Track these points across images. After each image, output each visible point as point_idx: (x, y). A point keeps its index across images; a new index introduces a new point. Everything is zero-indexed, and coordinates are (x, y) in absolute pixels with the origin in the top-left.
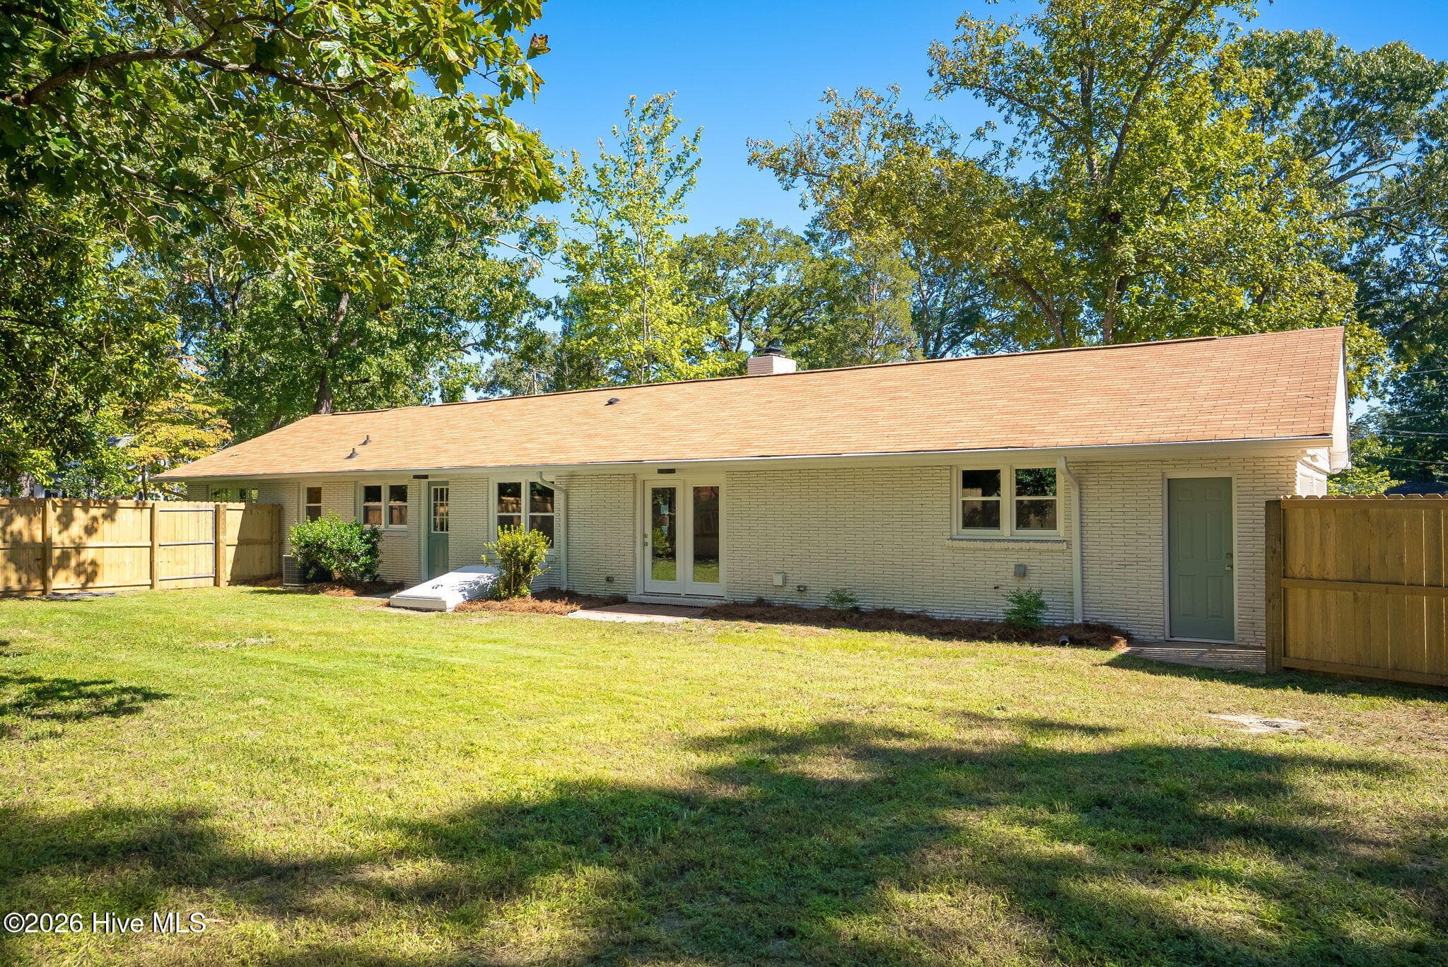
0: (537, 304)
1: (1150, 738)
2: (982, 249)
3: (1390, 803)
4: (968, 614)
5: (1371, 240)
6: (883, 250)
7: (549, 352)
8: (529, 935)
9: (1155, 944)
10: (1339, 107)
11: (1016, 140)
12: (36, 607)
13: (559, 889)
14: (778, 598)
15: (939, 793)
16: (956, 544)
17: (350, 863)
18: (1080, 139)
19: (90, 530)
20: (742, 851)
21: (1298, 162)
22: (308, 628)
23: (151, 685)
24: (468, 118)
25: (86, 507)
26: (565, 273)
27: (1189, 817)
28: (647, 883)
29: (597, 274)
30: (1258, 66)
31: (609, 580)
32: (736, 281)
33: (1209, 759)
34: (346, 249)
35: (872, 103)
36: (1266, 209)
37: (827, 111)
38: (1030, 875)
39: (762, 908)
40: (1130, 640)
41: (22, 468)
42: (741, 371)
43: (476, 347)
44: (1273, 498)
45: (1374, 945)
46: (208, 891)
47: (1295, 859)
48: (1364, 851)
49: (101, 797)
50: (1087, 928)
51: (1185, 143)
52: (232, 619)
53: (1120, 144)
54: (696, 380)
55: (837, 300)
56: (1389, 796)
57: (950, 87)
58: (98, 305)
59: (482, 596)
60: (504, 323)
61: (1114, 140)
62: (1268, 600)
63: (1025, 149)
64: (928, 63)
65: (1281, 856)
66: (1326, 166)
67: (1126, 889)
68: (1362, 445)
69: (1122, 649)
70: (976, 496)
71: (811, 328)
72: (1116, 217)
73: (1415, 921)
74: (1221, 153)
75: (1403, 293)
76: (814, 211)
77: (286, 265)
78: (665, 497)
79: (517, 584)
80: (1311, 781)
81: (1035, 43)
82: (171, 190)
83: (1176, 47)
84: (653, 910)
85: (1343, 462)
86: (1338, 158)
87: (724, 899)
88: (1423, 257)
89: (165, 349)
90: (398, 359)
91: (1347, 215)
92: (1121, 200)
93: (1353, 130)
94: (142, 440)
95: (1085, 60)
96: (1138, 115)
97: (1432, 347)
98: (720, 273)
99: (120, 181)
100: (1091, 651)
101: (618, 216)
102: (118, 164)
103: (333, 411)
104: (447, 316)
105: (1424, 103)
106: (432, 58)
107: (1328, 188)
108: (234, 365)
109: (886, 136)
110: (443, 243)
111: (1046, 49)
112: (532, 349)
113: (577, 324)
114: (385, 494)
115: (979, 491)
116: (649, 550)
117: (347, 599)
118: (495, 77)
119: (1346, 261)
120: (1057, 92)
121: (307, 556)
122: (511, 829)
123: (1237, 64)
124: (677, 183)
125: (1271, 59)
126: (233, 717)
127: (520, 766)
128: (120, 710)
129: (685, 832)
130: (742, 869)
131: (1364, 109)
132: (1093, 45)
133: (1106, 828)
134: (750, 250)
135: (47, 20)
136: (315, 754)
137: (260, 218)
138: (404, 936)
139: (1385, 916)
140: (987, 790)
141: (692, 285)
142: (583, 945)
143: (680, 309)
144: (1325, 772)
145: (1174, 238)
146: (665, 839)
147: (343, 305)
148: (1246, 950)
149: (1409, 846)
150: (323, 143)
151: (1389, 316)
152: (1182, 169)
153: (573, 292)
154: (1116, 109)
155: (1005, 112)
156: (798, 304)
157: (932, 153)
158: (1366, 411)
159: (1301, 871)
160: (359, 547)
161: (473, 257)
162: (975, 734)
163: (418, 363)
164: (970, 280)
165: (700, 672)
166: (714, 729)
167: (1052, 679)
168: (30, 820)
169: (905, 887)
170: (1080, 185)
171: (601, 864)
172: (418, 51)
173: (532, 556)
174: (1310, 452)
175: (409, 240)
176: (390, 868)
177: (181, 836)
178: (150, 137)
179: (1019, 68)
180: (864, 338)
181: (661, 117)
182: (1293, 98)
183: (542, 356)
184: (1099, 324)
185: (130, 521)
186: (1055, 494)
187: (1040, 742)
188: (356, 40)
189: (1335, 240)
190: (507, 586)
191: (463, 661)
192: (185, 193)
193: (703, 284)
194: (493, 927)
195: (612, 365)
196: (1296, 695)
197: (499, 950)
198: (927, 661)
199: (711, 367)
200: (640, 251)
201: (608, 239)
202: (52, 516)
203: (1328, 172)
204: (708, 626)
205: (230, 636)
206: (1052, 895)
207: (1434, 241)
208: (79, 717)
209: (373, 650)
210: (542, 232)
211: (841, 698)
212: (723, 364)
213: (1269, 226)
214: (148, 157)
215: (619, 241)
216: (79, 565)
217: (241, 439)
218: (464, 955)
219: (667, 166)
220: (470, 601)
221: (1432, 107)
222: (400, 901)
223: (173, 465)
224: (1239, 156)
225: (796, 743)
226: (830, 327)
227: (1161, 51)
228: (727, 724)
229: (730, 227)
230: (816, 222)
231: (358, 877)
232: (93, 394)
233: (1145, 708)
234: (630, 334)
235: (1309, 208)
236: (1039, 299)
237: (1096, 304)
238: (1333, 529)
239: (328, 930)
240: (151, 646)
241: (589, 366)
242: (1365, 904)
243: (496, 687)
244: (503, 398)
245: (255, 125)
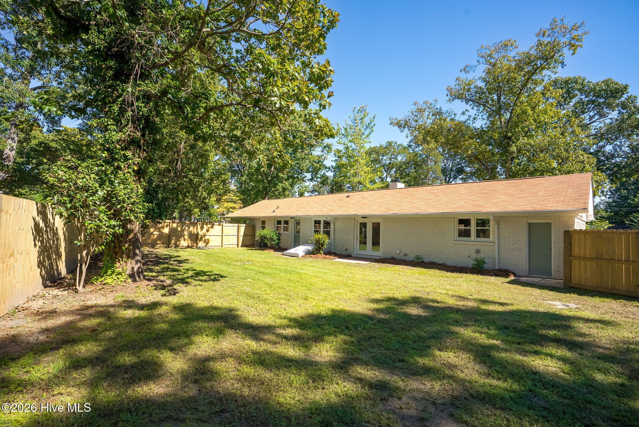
0: (326, 168)
1: (522, 307)
2: (464, 149)
3: (611, 334)
4: (460, 265)
5: (601, 144)
6: (432, 150)
7: (329, 181)
8: (324, 353)
9: (525, 375)
10: (588, 101)
11: (475, 115)
12: (195, 251)
13: (333, 341)
14: (398, 257)
15: (451, 321)
16: (456, 242)
17: (274, 327)
18: (497, 114)
19: (208, 231)
20: (388, 334)
21: (574, 119)
22: (262, 260)
23: (223, 274)
24: (310, 116)
25: (207, 225)
26: (335, 158)
27: (537, 335)
28: (359, 342)
29: (344, 159)
30: (558, 88)
31: (346, 250)
32: (386, 160)
33: (544, 316)
34: (275, 154)
35: (429, 105)
36: (562, 134)
37: (414, 108)
38: (481, 349)
39: (395, 352)
40: (515, 275)
41: (193, 214)
42: (387, 187)
43: (308, 180)
44: (566, 230)
45: (605, 382)
46: (238, 331)
47: (575, 351)
48: (601, 350)
49: (211, 303)
50: (501, 368)
51: (533, 114)
52: (242, 257)
53: (511, 115)
54: (373, 190)
55: (418, 165)
56: (611, 332)
57: (453, 99)
58: (211, 171)
59: (309, 253)
60: (317, 173)
61: (509, 114)
62: (565, 264)
63: (479, 117)
64: (447, 92)
65: (570, 350)
66: (584, 120)
67: (514, 356)
68: (598, 212)
69: (512, 278)
70: (462, 227)
71: (409, 174)
72: (510, 138)
73: (621, 376)
74: (546, 117)
75: (613, 161)
76: (410, 138)
77: (259, 159)
78: (364, 225)
79: (319, 250)
80: (581, 325)
81: (481, 84)
82: (232, 140)
83: (529, 84)
84: (361, 350)
85: (592, 218)
86: (588, 117)
87: (382, 349)
88: (621, 149)
89: (227, 182)
90: (287, 184)
91: (592, 136)
92: (511, 132)
93: (593, 108)
94: (220, 207)
95: (498, 90)
96: (517, 106)
97: (625, 179)
98: (381, 158)
99: (219, 138)
100: (501, 278)
101: (350, 141)
102: (219, 134)
103: (269, 199)
104: (301, 172)
105: (620, 98)
106: (301, 100)
107: (585, 127)
108: (243, 186)
109: (433, 115)
110: (300, 151)
111: (485, 86)
112: (324, 181)
113: (338, 173)
114: (282, 223)
115: (463, 225)
116: (358, 241)
117: (272, 252)
118: (318, 104)
119: (592, 151)
120: (489, 99)
121: (261, 240)
122: (319, 322)
123: (551, 88)
124: (368, 131)
125: (563, 86)
126: (243, 284)
127: (321, 304)
128: (215, 280)
129: (370, 327)
130: (388, 340)
131: (597, 101)
132: (501, 84)
133: (508, 336)
134: (390, 151)
135: (205, 98)
136: (264, 296)
137: (253, 146)
138: (289, 350)
139: (609, 373)
140: (466, 321)
141: (372, 161)
142: (340, 358)
143: (368, 168)
144: (586, 323)
145: (530, 144)
146: (364, 329)
147: (272, 169)
148: (557, 380)
149: (618, 350)
150: (270, 125)
151: (608, 169)
152: (532, 122)
153: (337, 164)
154: (509, 104)
155: (472, 106)
156: (405, 167)
157: (448, 119)
158: (599, 201)
159: (577, 355)
160: (275, 237)
161: (308, 155)
162: (461, 303)
163: (292, 185)
164: (460, 158)
165: (374, 279)
166: (378, 296)
167: (488, 286)
168: (195, 307)
169: (440, 350)
170: (497, 128)
171: (345, 335)
172: (298, 98)
173: (324, 242)
174: (580, 214)
175: (290, 150)
176: (285, 330)
177: (231, 316)
178: (226, 126)
179: (476, 92)
180: (426, 177)
181: (364, 112)
182: (571, 98)
183: (327, 183)
184: (504, 172)
185: (217, 229)
186: (489, 227)
187: (484, 307)
188: (281, 97)
189: (588, 144)
190: (316, 250)
191: (304, 272)
192: (235, 140)
193: (376, 161)
194: (314, 350)
195: (348, 185)
196: (575, 296)
197: (316, 357)
198: (446, 279)
199: (378, 186)
200: (357, 151)
201: (347, 148)
202: (199, 227)
203: (585, 121)
204: (376, 265)
205: (242, 261)
206: (489, 356)
207: (625, 143)
208: (205, 281)
209: (279, 267)
210: (328, 147)
211: (418, 289)
212: (381, 185)
213: (564, 140)
214: (226, 131)
215: (351, 149)
216: (205, 240)
217: (244, 207)
218: (306, 357)
219: (365, 126)
220: (306, 254)
221: (623, 99)
222: (288, 340)
223: (227, 213)
224: (552, 117)
225: (403, 302)
226: (415, 174)
227: (524, 85)
228: (382, 295)
229: (384, 144)
230: (410, 141)
231: (277, 332)
232: (209, 194)
233: (521, 298)
234: (353, 176)
235: (578, 133)
236: (484, 165)
237: (503, 166)
238: (588, 241)
239: (269, 346)
240: (222, 263)
241: (341, 186)
242: (602, 368)
243: (314, 280)
244: (316, 195)
245: (253, 121)
